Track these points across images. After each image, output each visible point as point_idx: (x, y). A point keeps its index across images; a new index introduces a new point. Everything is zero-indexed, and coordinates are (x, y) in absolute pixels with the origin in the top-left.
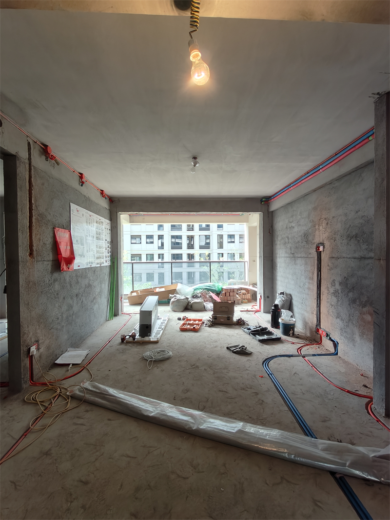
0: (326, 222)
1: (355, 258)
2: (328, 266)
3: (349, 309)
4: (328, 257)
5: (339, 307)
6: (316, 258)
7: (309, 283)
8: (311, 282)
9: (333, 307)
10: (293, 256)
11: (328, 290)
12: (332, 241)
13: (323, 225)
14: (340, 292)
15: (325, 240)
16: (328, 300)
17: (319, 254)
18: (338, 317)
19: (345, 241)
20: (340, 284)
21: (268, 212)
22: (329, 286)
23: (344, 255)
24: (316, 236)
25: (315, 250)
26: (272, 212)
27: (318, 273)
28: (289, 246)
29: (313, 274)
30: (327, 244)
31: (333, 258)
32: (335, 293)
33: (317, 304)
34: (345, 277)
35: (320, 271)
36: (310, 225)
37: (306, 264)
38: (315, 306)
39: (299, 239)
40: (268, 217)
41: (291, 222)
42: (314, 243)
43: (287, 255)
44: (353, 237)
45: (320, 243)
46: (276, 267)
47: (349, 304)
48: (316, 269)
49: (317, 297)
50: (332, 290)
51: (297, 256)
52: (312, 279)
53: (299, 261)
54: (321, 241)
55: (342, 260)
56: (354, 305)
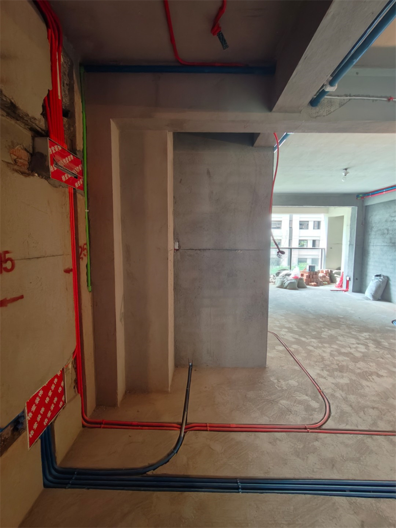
21: (363, 206)
26: (366, 206)
40: (362, 211)
46: (368, 254)
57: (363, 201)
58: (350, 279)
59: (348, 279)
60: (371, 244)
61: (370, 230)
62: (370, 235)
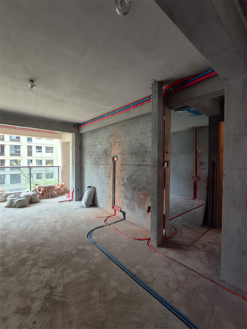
0: (119, 144)
1: (135, 165)
2: (120, 169)
3: (132, 193)
4: (119, 164)
5: (126, 193)
6: (112, 165)
7: (108, 179)
8: (109, 179)
9: (123, 193)
10: (97, 164)
11: (120, 183)
12: (122, 155)
13: (117, 145)
14: (127, 184)
15: (118, 154)
16: (120, 189)
17: (114, 163)
18: (126, 198)
19: (130, 156)
20: (127, 179)
21: (79, 134)
22: (121, 181)
23: (129, 163)
24: (112, 152)
25: (111, 160)
26: (81, 134)
27: (113, 174)
28: (93, 157)
29: (110, 174)
30: (119, 156)
31: (123, 164)
32: (124, 185)
33: (113, 192)
34: (130, 176)
35: (115, 172)
36: (108, 145)
37: (106, 168)
38: (112, 193)
39: (101, 153)
40: (79, 137)
41: (95, 142)
42: (111, 156)
43: (92, 163)
44: (134, 154)
45: (115, 156)
46: (84, 170)
47: (132, 190)
48: (112, 171)
49: (113, 188)
50: (122, 183)
51: (99, 163)
52: (110, 177)
53: (101, 166)
54: (115, 155)
55: (128, 166)
56: (135, 191)
57: (79, 130)
58: (73, 190)
59: (72, 191)
60: (85, 163)
61: (84, 152)
62: (84, 155)
